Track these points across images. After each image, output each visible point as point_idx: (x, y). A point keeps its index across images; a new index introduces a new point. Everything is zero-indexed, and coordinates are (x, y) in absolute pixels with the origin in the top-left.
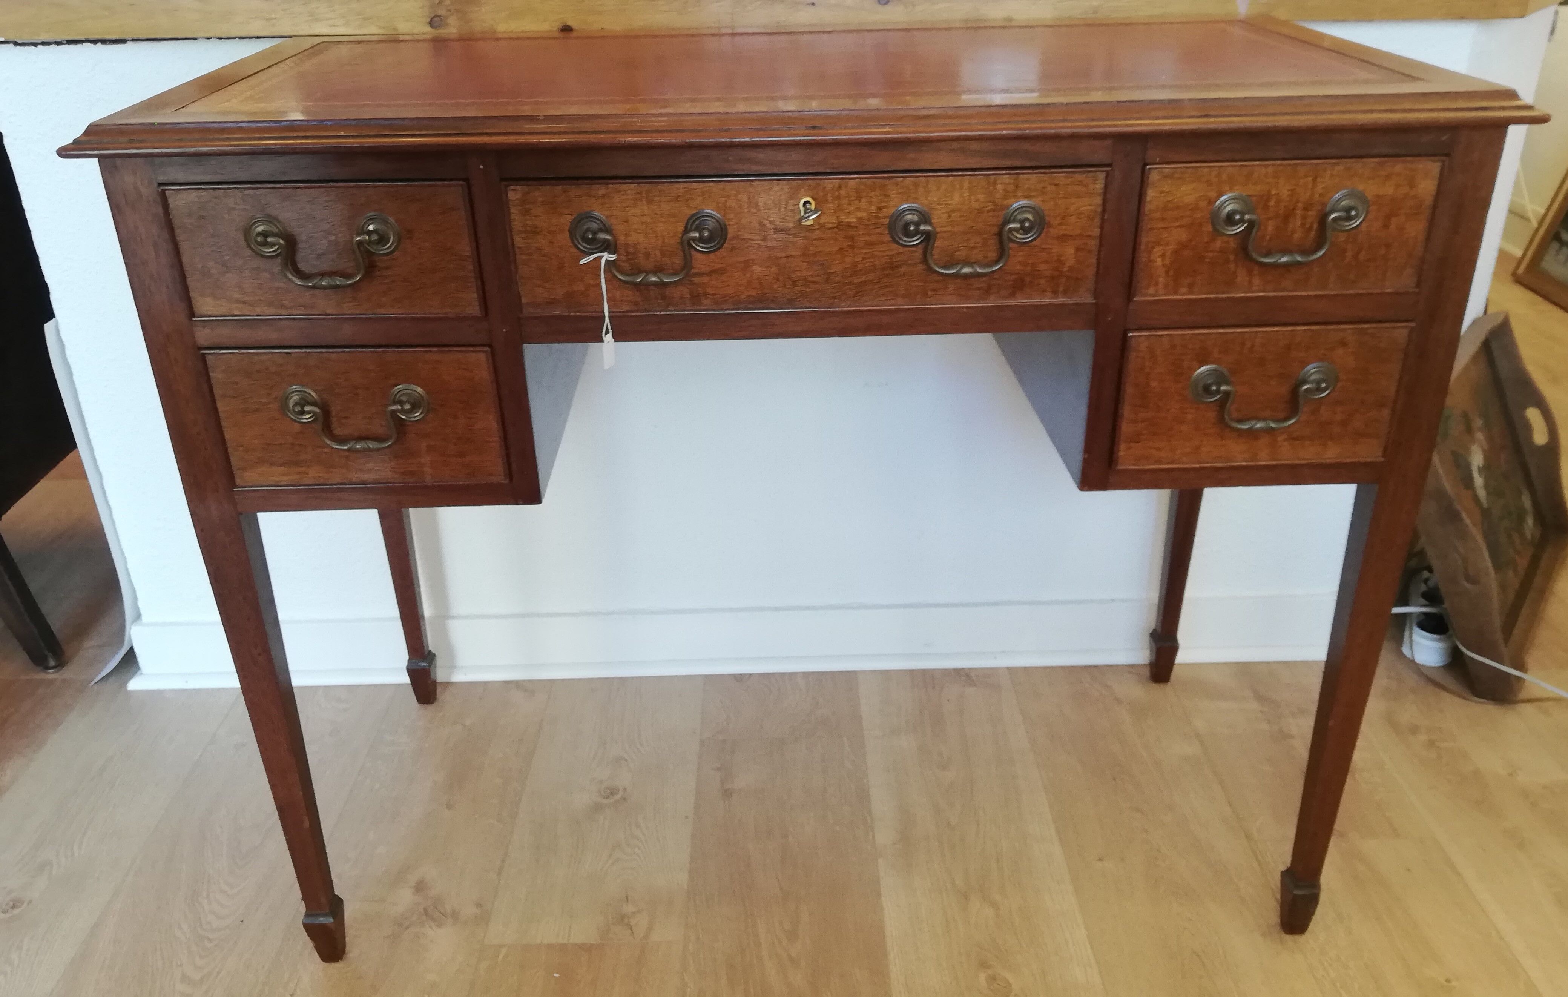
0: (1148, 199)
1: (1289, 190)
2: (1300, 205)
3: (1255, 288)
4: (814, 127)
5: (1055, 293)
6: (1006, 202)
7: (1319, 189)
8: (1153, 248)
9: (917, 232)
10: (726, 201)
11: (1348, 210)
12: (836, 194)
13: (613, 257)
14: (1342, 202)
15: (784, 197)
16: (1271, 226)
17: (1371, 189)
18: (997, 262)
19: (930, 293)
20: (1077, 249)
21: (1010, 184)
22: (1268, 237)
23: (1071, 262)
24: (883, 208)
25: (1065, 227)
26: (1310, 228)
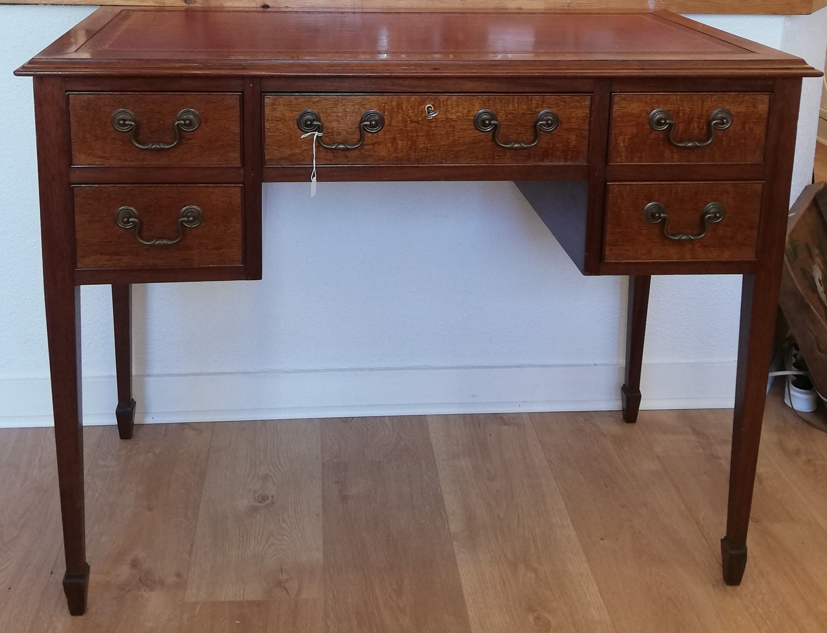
0: (614, 110)
1: (689, 108)
2: (696, 116)
3: (675, 160)
4: (436, 69)
5: (566, 160)
6: (537, 110)
7: (705, 108)
8: (618, 136)
9: (490, 124)
10: (385, 106)
11: (722, 119)
12: (445, 103)
13: (321, 134)
14: (718, 115)
15: (416, 104)
16: (681, 127)
17: (734, 109)
18: (533, 141)
19: (496, 157)
20: (577, 136)
21: (539, 100)
22: (680, 132)
23: (574, 143)
24: (471, 111)
25: (570, 124)
26: (702, 129)
